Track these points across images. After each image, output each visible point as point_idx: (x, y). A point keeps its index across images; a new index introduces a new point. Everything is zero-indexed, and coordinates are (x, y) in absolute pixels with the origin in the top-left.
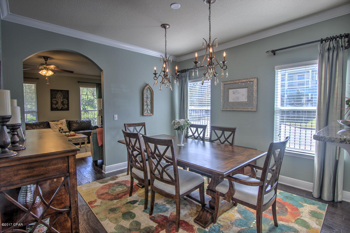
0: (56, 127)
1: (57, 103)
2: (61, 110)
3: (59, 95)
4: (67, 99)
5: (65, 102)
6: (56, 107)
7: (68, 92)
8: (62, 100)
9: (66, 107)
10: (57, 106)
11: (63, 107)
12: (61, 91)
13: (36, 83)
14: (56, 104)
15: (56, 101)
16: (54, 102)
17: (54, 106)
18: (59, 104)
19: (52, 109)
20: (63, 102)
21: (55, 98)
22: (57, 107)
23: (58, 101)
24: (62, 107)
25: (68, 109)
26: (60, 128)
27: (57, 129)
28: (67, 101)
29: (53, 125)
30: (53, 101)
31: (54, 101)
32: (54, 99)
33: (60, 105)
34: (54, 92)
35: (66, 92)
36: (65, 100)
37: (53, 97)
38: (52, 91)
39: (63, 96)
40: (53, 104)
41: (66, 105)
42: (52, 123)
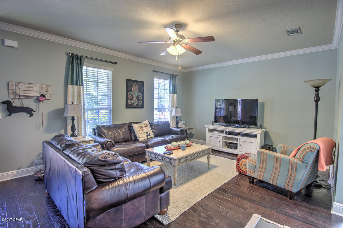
0: (142, 132)
1: (133, 97)
2: (136, 107)
3: (134, 87)
4: (142, 94)
5: (140, 97)
6: (130, 104)
8: (137, 95)
9: (141, 104)
10: (132, 102)
12: (137, 82)
13: (112, 69)
14: (131, 100)
15: (132, 95)
16: (130, 97)
17: (130, 103)
18: (135, 99)
19: (128, 106)
21: (131, 91)
22: (132, 104)
24: (137, 104)
25: (142, 107)
26: (147, 132)
27: (144, 134)
28: (142, 96)
29: (138, 129)
30: (128, 96)
31: (130, 94)
32: (129, 93)
33: (135, 102)
34: (130, 83)
35: (142, 84)
36: (140, 94)
37: (128, 89)
38: (128, 81)
39: (139, 88)
40: (128, 99)
41: (140, 101)
42: (136, 127)
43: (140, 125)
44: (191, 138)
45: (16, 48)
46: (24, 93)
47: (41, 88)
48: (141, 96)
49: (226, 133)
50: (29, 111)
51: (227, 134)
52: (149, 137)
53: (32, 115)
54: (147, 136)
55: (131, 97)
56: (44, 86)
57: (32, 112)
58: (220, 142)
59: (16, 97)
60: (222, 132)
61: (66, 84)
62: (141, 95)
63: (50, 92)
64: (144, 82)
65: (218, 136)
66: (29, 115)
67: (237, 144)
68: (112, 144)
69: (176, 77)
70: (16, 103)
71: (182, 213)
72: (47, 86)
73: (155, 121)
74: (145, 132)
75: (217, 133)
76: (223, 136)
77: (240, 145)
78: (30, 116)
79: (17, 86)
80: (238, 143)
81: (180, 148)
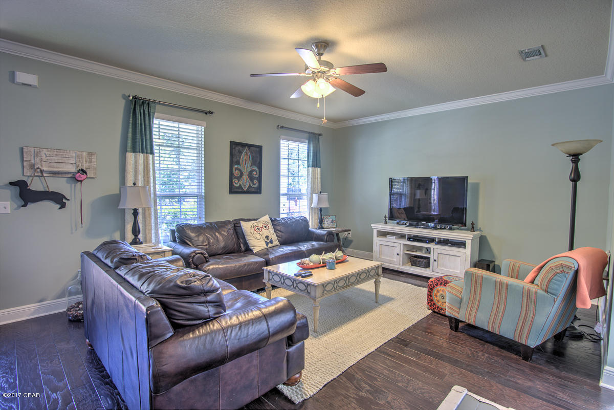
0: (258, 237)
1: (242, 174)
2: (247, 192)
3: (245, 156)
5: (254, 173)
6: (238, 185)
7: (260, 148)
8: (249, 170)
9: (256, 186)
10: (241, 182)
11: (252, 185)
12: (249, 146)
13: (205, 123)
14: (239, 178)
15: (240, 170)
16: (236, 173)
17: (236, 184)
18: (245, 177)
19: (233, 190)
20: (251, 172)
21: (238, 163)
22: (240, 185)
23: (243, 171)
24: (250, 186)
25: (258, 191)
26: (267, 237)
27: (262, 239)
28: (258, 172)
29: (252, 231)
30: (234, 171)
31: (236, 169)
32: (236, 166)
33: (245, 182)
34: (236, 148)
35: (258, 149)
36: (255, 168)
37: (234, 160)
38: (233, 145)
39: (253, 159)
40: (233, 177)
41: (256, 181)
42: (246, 226)
43: (255, 225)
44: (347, 248)
45: (35, 87)
46: (50, 167)
47: (79, 157)
48: (256, 171)
49: (409, 239)
50: (59, 199)
51: (411, 241)
52: (270, 245)
53: (63, 206)
54: (267, 244)
55: (239, 174)
56: (85, 154)
57: (64, 201)
58: (398, 254)
59: (36, 174)
60: (402, 236)
61: (124, 151)
62: (257, 169)
63: (94, 164)
64: (262, 146)
65: (396, 245)
66: (59, 206)
67: (429, 258)
68: (205, 257)
69: (320, 137)
70: (36, 185)
71: (328, 383)
72: (91, 154)
73: (282, 216)
74: (264, 236)
75: (393, 238)
76: (404, 244)
77: (435, 260)
78: (60, 208)
79: (37, 154)
80: (431, 256)
81: (325, 266)
